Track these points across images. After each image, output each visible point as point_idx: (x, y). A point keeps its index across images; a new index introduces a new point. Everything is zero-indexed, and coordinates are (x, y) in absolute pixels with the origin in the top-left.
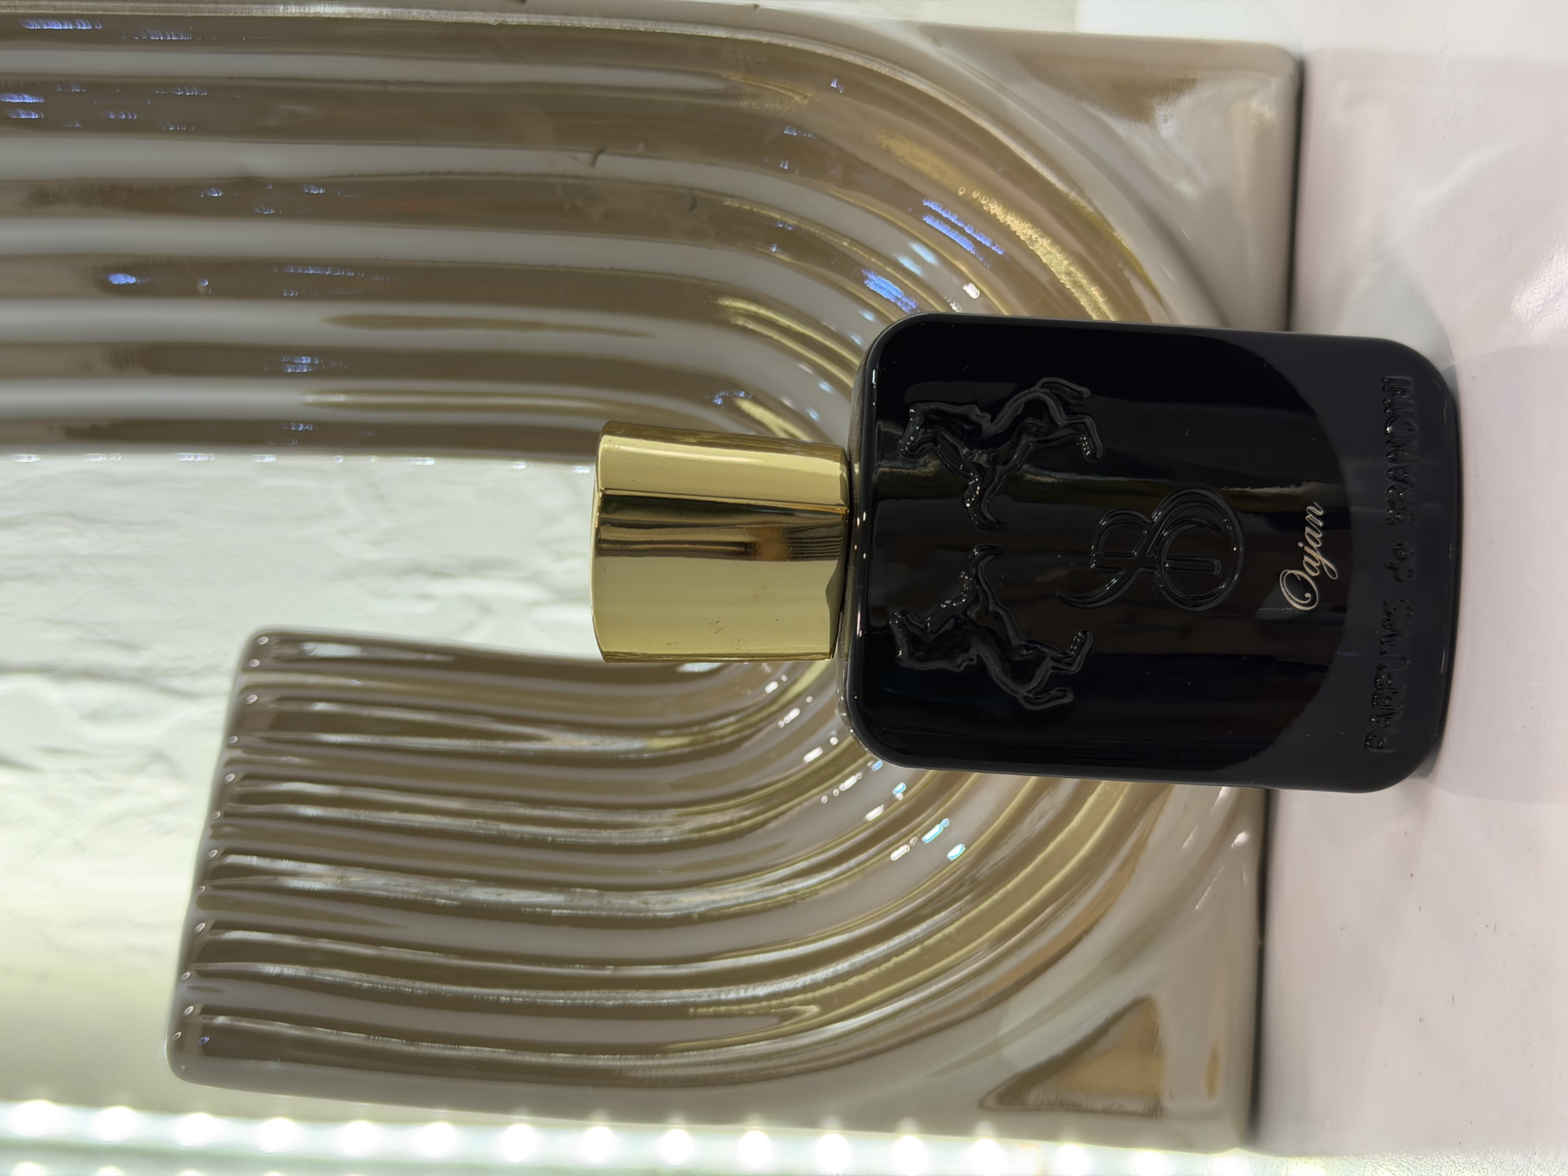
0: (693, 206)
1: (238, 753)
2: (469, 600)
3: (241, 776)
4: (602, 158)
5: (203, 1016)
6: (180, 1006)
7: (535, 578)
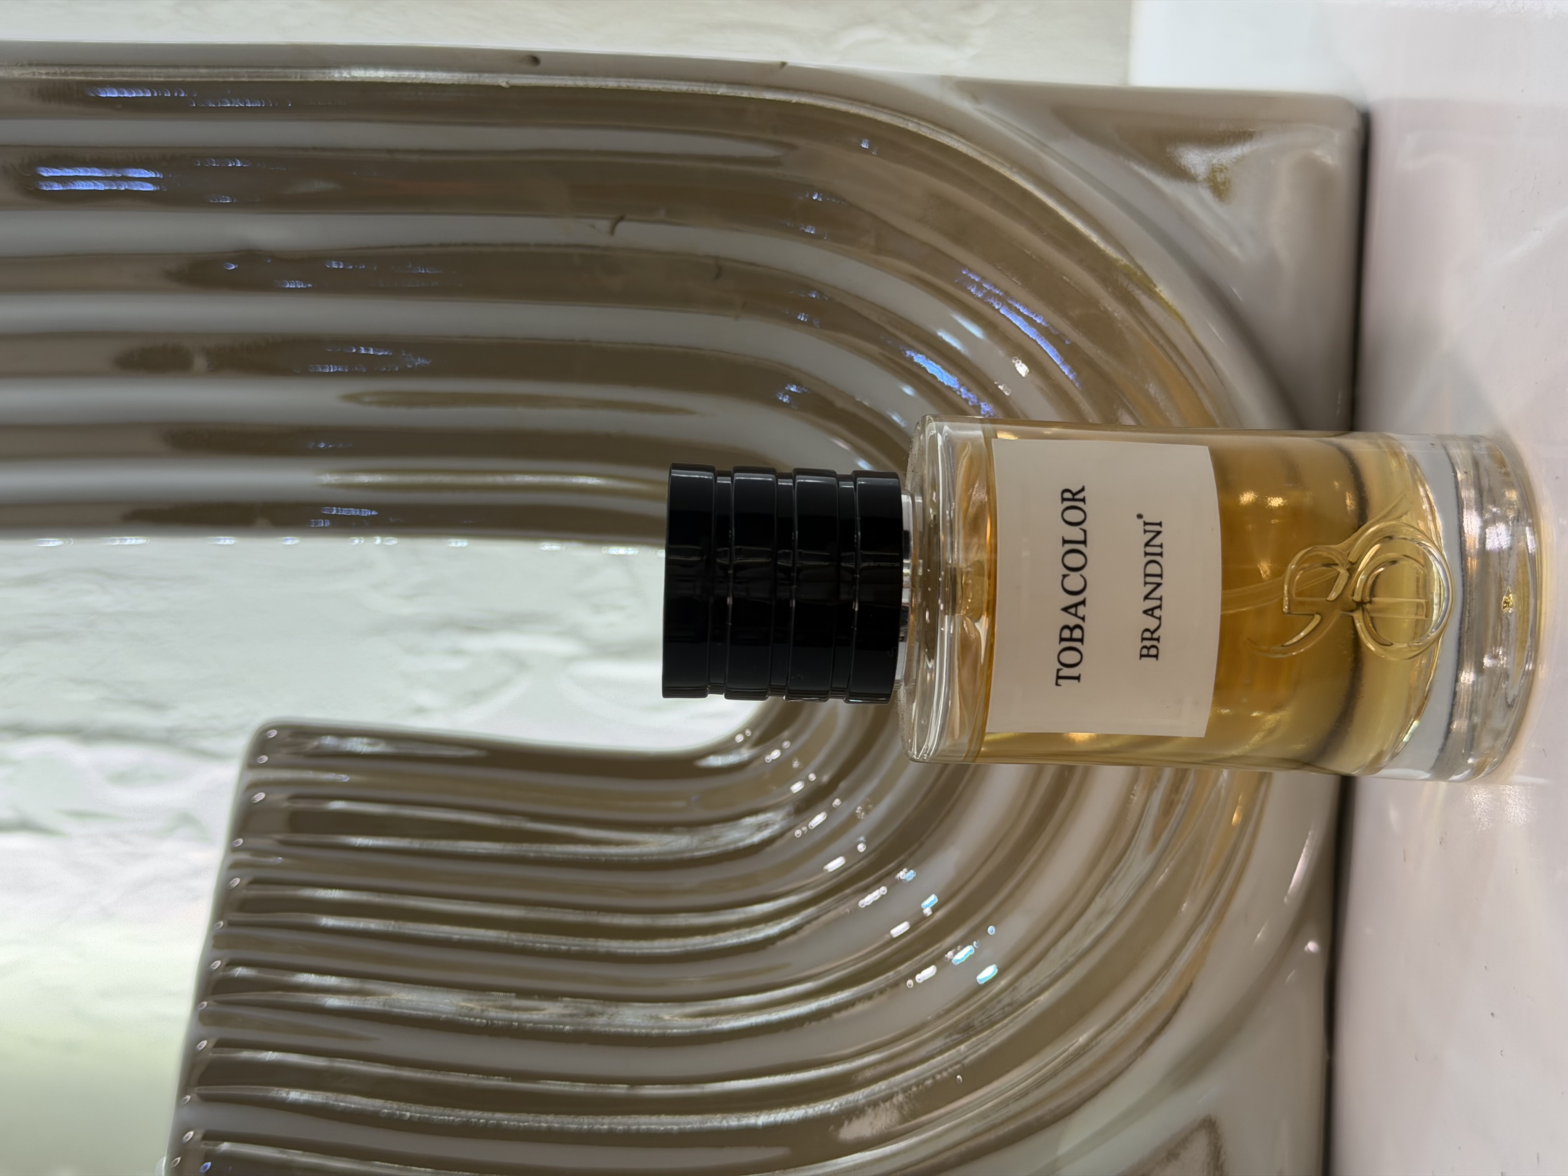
0: (718, 276)
1: (244, 857)
2: (504, 656)
3: (245, 881)
4: (622, 225)
5: (204, 1142)
6: (180, 1129)
7: (573, 632)
